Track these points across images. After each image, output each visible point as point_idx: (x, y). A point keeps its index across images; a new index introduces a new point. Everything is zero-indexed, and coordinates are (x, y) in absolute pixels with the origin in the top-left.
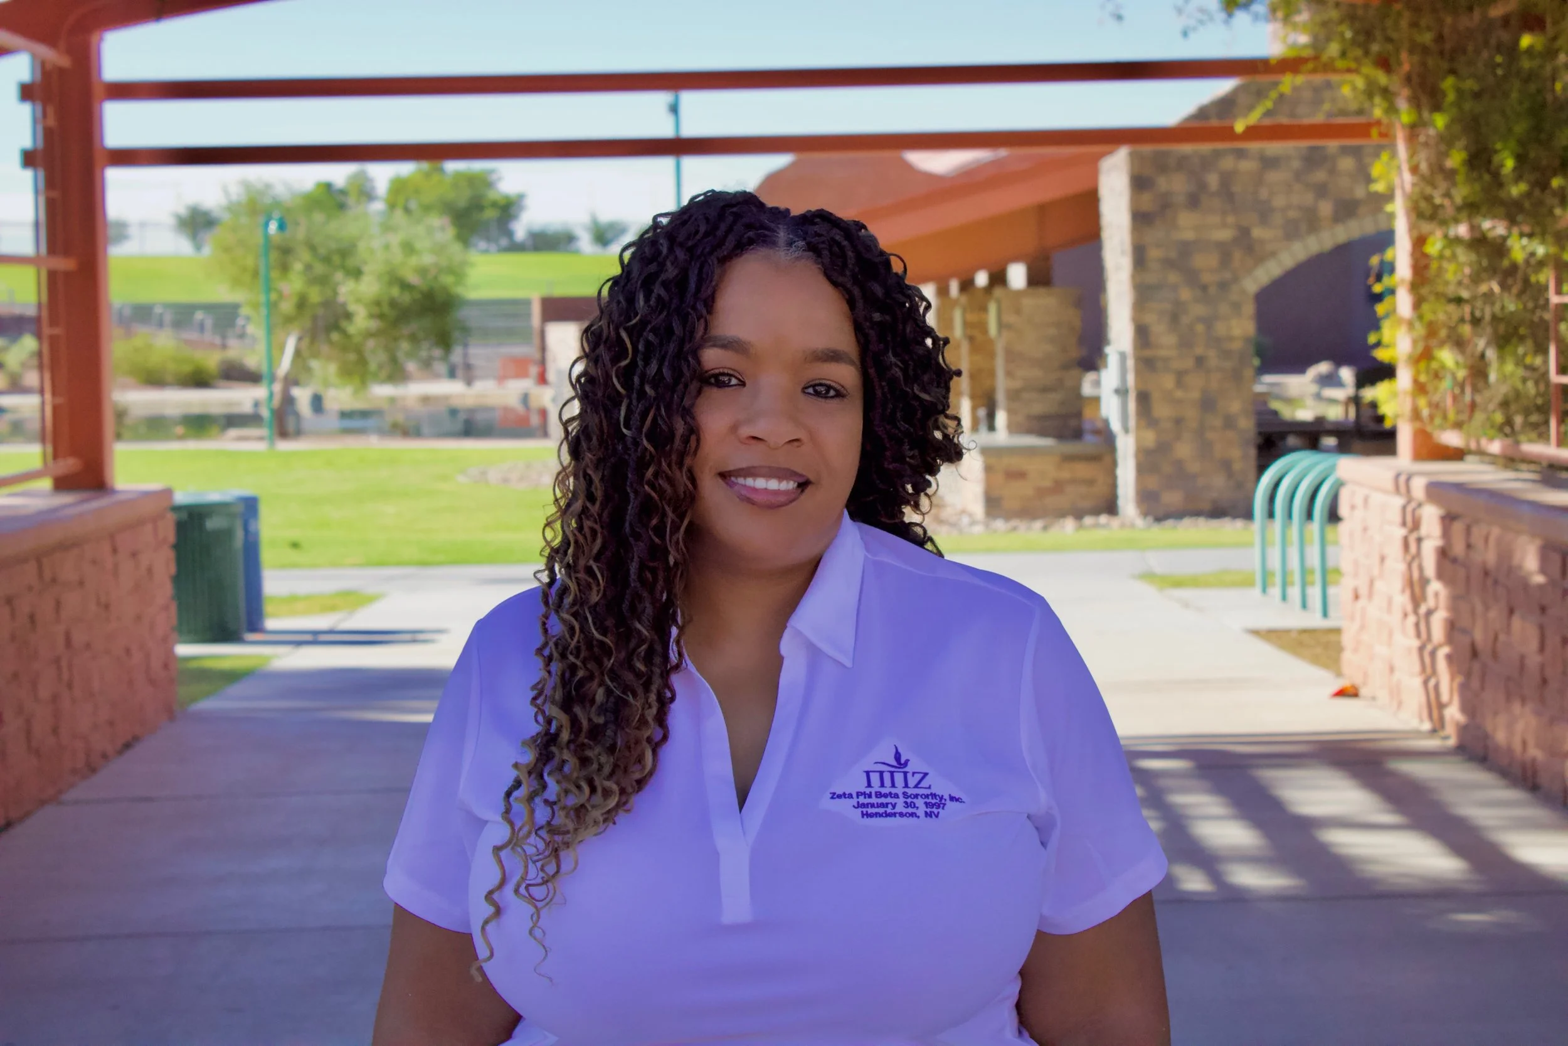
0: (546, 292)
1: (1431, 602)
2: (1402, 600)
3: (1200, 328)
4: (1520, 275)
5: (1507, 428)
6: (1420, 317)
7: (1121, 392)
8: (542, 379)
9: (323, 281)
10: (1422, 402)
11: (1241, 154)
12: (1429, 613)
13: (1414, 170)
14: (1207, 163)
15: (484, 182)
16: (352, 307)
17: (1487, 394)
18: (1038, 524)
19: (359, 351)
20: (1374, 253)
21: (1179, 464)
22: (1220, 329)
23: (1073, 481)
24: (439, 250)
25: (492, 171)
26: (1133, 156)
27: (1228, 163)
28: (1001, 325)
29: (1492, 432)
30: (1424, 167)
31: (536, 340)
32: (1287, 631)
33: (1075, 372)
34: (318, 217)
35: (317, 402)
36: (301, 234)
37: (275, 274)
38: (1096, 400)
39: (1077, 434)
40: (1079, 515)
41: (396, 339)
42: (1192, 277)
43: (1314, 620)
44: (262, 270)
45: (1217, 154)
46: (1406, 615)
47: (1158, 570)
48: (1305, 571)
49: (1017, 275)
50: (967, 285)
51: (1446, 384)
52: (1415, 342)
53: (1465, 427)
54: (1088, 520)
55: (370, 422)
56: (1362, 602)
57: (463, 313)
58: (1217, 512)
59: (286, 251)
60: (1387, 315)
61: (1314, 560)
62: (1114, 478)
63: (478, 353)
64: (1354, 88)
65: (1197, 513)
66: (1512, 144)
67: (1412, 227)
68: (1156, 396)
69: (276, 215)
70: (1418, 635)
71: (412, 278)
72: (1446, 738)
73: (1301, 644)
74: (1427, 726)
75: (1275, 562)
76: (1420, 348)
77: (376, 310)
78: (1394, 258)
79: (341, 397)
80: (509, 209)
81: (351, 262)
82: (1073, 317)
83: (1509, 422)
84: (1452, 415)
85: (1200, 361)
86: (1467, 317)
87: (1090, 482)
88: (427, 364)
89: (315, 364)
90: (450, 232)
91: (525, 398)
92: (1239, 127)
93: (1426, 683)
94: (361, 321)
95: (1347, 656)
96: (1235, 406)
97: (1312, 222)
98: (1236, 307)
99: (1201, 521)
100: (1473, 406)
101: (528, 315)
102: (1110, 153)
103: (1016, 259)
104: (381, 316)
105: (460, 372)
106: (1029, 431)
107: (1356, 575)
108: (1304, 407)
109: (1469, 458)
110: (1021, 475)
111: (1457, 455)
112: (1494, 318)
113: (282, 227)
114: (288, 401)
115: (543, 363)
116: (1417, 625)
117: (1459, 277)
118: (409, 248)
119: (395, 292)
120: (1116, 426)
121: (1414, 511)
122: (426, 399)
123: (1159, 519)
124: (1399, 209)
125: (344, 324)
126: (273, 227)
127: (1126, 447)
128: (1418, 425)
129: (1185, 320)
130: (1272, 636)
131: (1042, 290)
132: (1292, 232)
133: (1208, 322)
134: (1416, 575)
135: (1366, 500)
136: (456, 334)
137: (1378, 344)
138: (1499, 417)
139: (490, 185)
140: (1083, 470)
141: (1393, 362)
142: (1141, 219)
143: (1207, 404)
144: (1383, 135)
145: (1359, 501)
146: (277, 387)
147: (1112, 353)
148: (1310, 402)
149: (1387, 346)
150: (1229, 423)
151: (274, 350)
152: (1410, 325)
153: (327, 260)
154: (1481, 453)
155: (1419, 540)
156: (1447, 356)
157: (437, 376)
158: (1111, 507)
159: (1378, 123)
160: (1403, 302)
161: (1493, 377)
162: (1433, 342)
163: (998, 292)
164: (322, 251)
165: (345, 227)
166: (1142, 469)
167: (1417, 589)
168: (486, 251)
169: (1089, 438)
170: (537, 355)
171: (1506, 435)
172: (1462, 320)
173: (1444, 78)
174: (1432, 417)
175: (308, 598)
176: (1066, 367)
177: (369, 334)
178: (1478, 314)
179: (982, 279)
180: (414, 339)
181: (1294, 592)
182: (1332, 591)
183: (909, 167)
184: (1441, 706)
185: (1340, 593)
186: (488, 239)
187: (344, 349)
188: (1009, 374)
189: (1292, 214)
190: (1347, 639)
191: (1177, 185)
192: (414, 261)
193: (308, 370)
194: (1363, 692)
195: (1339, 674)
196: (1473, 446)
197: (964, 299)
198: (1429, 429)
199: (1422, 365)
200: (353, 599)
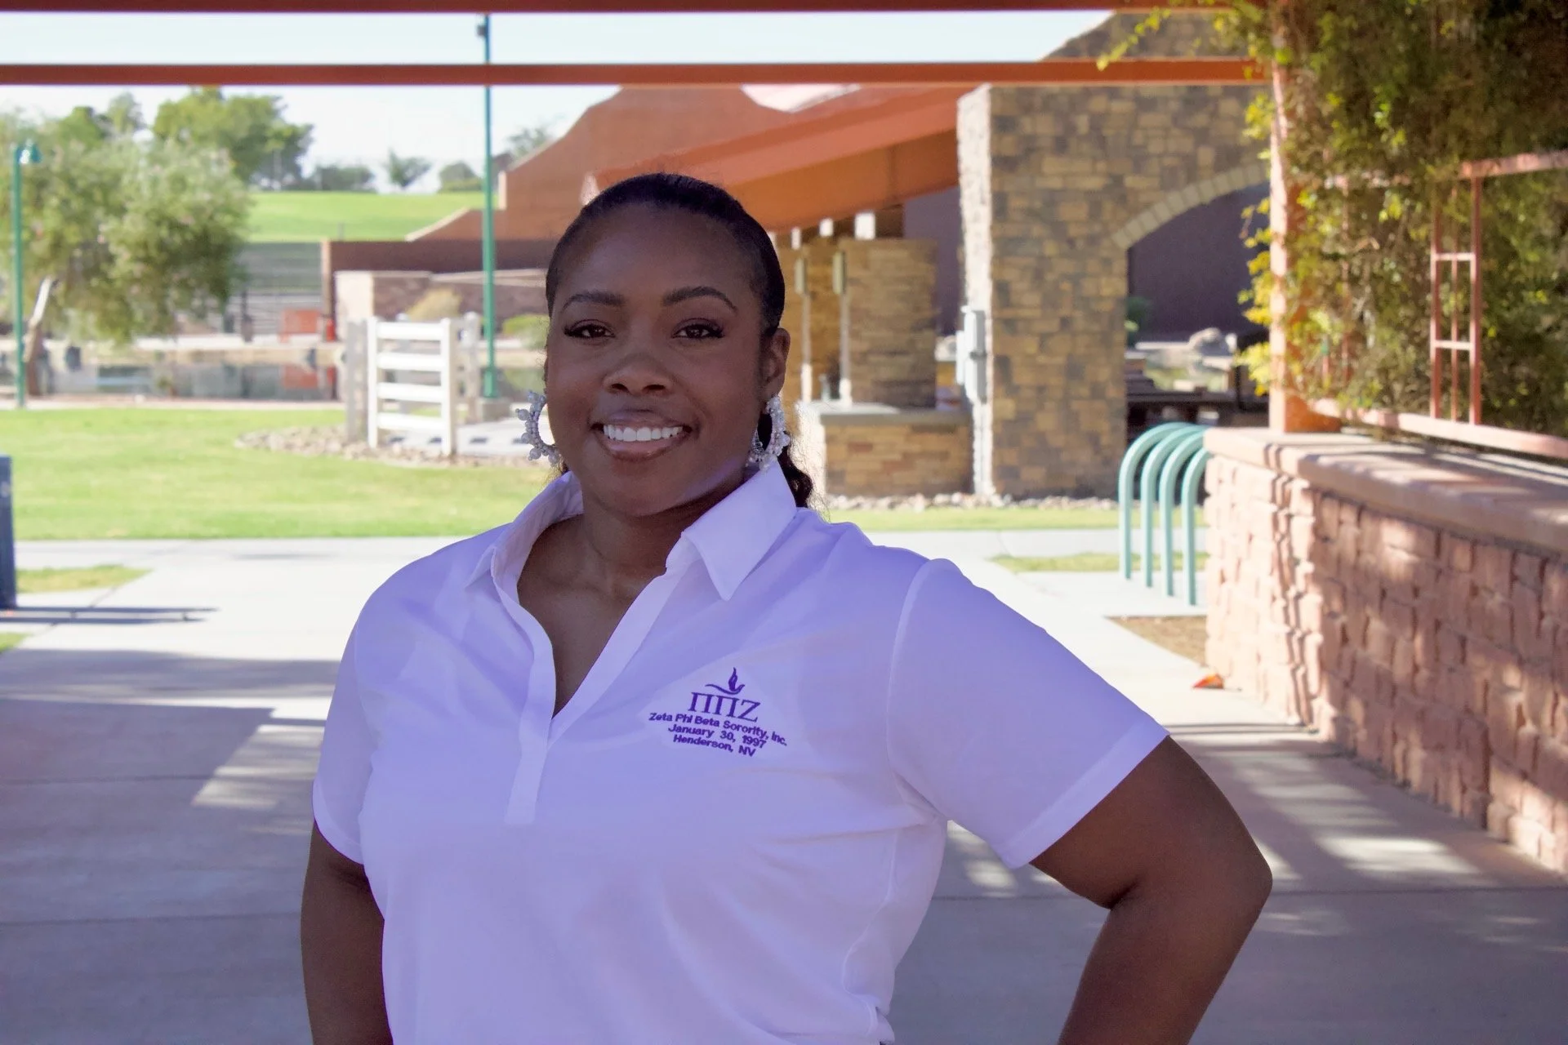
0: (336, 236)
1: (1300, 584)
2: (1272, 583)
3: (1066, 286)
4: (1401, 229)
5: (1385, 398)
6: (1295, 275)
7: (978, 356)
8: (332, 335)
9: (81, 219)
10: (1296, 368)
11: (1113, 94)
12: (1299, 596)
13: (1290, 114)
14: (1077, 103)
15: (268, 109)
16: (113, 249)
17: (1365, 360)
18: (884, 502)
19: (121, 299)
20: (1247, 205)
21: (1041, 437)
22: (1089, 287)
23: (924, 454)
24: (216, 186)
25: (277, 98)
26: (992, 92)
27: (1098, 104)
28: (846, 280)
29: (1368, 402)
30: (1301, 110)
31: (325, 289)
32: (1151, 618)
33: (928, 334)
34: (76, 147)
35: (74, 355)
36: (56, 165)
37: (26, 211)
38: (951, 366)
39: (930, 403)
40: (929, 493)
41: (165, 286)
42: (1058, 229)
43: (1180, 606)
44: (13, 206)
45: (1088, 94)
46: (1274, 599)
47: (1014, 553)
48: (1172, 555)
49: (865, 226)
50: (810, 235)
51: (1321, 349)
52: (1289, 302)
53: (1341, 395)
54: (940, 499)
55: (134, 380)
56: (1228, 585)
57: (243, 258)
58: (1083, 491)
59: (41, 185)
60: (1260, 273)
61: (1181, 542)
62: (971, 451)
63: (259, 304)
64: (1227, 23)
65: (1059, 493)
66: (1391, 87)
67: (1287, 175)
68: (1016, 360)
69: (29, 143)
70: (1287, 621)
71: (184, 217)
72: (1315, 732)
73: (1165, 632)
74: (1295, 719)
75: (1139, 546)
76: (1294, 309)
77: (141, 253)
78: (1269, 210)
79: (100, 351)
80: (295, 141)
81: (116, 198)
82: (925, 271)
83: (1388, 390)
84: (1327, 382)
85: (1065, 323)
86: (1345, 276)
87: (944, 456)
88: (200, 315)
89: (72, 313)
90: (229, 166)
91: (312, 355)
92: (1102, 64)
93: (1294, 672)
94: (124, 264)
95: (1211, 645)
96: (1104, 374)
97: (1191, 171)
98: (1107, 262)
99: (1065, 500)
100: (1350, 373)
101: (317, 262)
102: (971, 90)
103: (863, 208)
104: (147, 260)
105: (237, 326)
106: (877, 400)
107: (1222, 557)
108: (1184, 378)
109: (1346, 430)
110: (866, 447)
111: (1334, 426)
112: (1373, 276)
113: (35, 157)
114: (41, 355)
115: (333, 316)
116: (1286, 609)
117: (1336, 231)
118: (179, 183)
119: (164, 232)
120: (972, 394)
121: (1284, 484)
122: (198, 355)
123: (1018, 499)
124: (1273, 156)
125: (104, 266)
126: (25, 158)
127: (983, 416)
128: (1291, 392)
129: (1050, 277)
130: (1135, 623)
131: (892, 242)
132: (1168, 182)
133: (1076, 280)
134: (1285, 555)
135: (1234, 474)
136: (233, 282)
137: (1250, 304)
138: (1377, 385)
139: (273, 113)
140: (934, 442)
141: (1265, 323)
142: (1001, 164)
143: (1073, 371)
144: (1257, 76)
145: (1227, 476)
146: (28, 339)
147: (968, 313)
148: (1192, 372)
149: (1260, 306)
150: (1097, 392)
151: (27, 296)
152: (1284, 282)
153: (86, 195)
154: (1358, 424)
155: (1289, 517)
156: (1322, 318)
157: (213, 330)
158: (965, 484)
159: (1252, 62)
160: (1278, 258)
161: (1371, 341)
162: (1307, 303)
163: (844, 243)
164: (81, 184)
165: (107, 159)
166: (998, 442)
167: (1286, 570)
168: (269, 189)
169: (942, 407)
170: (326, 309)
171: (1384, 404)
172: (1339, 279)
173: (1321, 16)
174: (1305, 384)
175: (64, 572)
176: (917, 328)
177: (133, 280)
178: (1356, 272)
179: (826, 228)
180: (183, 285)
181: (1160, 577)
182: (1199, 576)
183: (749, 102)
184: (1310, 698)
185: (1207, 577)
186: (272, 177)
187: (106, 296)
188: (854, 335)
189: (1169, 161)
190: (1211, 627)
191: (1043, 127)
192: (186, 198)
193: (64, 320)
194: (1227, 683)
195: (1204, 665)
196: (1349, 415)
197: (806, 251)
198: (1303, 396)
199: (1296, 327)
200: (115, 574)
